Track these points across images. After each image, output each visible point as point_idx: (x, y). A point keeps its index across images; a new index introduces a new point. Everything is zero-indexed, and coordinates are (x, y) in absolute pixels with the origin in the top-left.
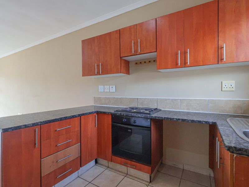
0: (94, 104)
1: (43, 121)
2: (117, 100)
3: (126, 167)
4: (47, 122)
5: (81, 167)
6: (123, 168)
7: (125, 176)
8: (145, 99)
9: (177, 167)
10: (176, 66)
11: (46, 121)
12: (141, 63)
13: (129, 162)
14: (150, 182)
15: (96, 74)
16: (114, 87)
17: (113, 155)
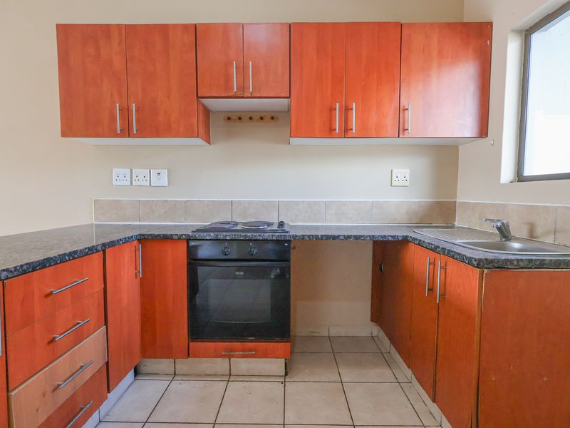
0: (96, 219)
1: (15, 268)
2: (173, 208)
3: (227, 360)
4: (25, 268)
5: (109, 392)
6: (221, 365)
7: (228, 381)
8: (250, 203)
9: (317, 335)
10: (330, 132)
11: (22, 266)
12: (240, 118)
13: (237, 345)
14: (286, 374)
15: (119, 132)
16: (165, 173)
17: (192, 341)
